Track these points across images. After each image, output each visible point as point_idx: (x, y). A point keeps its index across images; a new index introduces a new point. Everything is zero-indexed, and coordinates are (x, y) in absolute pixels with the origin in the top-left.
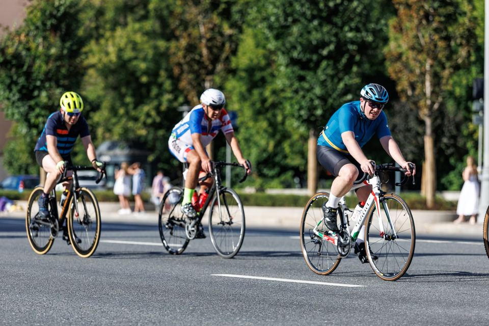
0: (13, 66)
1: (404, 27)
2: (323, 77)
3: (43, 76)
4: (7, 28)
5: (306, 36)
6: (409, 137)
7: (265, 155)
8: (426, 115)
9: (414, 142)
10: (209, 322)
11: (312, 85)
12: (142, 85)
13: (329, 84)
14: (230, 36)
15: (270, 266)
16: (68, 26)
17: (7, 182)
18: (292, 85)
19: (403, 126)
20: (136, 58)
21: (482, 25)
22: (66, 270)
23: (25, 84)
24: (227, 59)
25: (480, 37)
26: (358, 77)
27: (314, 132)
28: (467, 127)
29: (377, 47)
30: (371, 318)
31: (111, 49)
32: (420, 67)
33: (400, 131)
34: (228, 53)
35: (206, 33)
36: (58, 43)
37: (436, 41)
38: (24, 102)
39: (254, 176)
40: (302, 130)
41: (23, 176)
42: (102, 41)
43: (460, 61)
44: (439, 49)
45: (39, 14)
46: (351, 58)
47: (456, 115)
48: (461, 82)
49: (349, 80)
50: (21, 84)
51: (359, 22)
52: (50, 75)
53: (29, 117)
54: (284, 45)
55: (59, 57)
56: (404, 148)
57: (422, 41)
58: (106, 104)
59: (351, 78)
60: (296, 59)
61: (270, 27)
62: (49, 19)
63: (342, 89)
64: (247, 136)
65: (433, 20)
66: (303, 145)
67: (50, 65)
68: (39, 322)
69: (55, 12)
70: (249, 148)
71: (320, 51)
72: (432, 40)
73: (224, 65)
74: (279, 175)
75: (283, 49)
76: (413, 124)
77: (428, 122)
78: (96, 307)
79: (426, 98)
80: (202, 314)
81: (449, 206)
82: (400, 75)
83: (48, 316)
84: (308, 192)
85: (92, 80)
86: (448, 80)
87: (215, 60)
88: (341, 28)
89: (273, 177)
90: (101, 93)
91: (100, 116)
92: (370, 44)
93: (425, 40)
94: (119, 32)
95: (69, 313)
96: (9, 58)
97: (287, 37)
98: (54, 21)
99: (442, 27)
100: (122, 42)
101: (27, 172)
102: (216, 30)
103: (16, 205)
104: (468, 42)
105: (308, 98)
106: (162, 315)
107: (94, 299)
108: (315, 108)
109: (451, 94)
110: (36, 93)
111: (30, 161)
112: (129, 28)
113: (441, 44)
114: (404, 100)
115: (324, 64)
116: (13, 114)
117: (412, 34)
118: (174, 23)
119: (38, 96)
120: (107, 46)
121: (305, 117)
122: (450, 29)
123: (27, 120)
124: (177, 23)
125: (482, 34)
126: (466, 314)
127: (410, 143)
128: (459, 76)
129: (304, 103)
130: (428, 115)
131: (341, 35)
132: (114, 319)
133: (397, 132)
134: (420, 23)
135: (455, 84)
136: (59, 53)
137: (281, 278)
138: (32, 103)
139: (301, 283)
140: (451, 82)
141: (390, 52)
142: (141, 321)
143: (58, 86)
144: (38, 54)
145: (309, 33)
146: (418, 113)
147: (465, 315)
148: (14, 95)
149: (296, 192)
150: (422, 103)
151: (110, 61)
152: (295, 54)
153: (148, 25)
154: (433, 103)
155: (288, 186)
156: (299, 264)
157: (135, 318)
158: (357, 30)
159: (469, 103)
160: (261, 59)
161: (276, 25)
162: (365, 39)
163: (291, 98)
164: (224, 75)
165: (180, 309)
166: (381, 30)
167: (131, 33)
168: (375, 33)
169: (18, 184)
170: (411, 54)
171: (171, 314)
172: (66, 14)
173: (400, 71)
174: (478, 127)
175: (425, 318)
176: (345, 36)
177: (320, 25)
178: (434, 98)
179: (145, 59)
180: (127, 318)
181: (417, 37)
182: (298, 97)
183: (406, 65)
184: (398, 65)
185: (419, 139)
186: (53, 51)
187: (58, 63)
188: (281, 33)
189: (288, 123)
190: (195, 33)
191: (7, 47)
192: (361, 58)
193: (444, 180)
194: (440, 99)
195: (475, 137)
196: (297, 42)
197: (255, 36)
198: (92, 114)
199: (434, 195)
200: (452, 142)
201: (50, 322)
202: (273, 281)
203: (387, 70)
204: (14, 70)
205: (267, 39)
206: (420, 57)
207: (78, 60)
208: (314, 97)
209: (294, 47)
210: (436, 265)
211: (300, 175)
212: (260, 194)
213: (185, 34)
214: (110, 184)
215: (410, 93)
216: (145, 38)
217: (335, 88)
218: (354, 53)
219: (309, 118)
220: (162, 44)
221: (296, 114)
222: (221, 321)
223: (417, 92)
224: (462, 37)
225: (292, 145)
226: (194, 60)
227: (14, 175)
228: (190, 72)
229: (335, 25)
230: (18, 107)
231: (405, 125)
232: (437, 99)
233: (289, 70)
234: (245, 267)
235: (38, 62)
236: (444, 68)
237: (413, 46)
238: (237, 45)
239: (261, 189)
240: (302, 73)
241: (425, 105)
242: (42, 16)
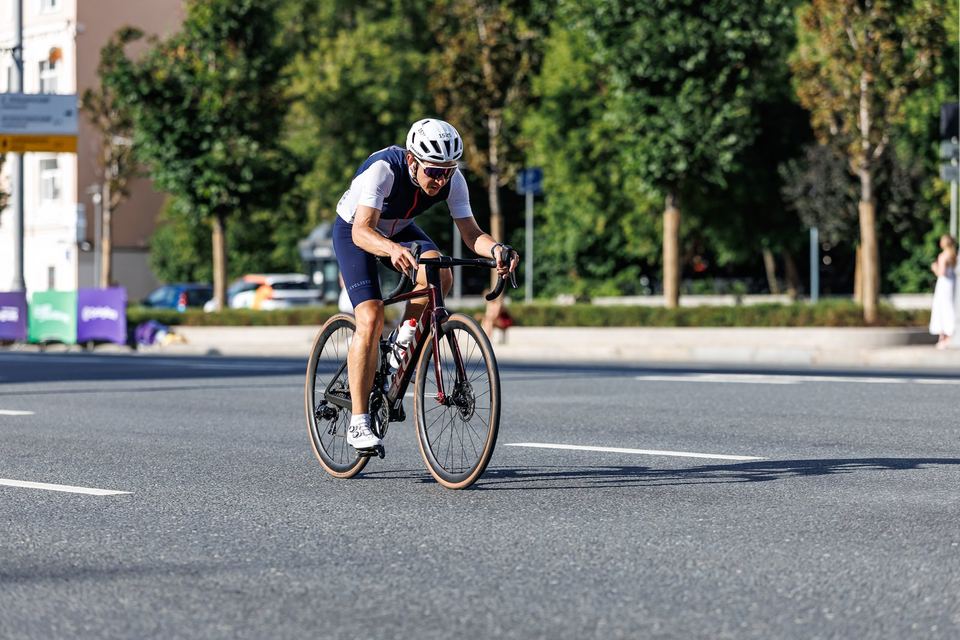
0: (165, 100)
1: (822, 21)
2: (687, 108)
3: (217, 116)
4: (154, 38)
5: (657, 38)
6: (834, 205)
7: (590, 240)
8: (860, 166)
9: (841, 212)
10: (504, 525)
11: (669, 120)
12: (382, 128)
13: (698, 119)
14: (530, 41)
15: (603, 428)
16: (258, 31)
17: (159, 295)
18: (634, 121)
19: (823, 185)
20: (371, 83)
21: (954, 12)
22: (261, 442)
23: (187, 130)
24: (525, 80)
25: (952, 33)
26: (745, 105)
27: (674, 201)
28: (931, 186)
29: (777, 54)
30: (777, 513)
31: (331, 69)
32: (851, 87)
33: (818, 194)
34: (525, 71)
35: (488, 38)
36: (242, 60)
37: (878, 42)
38: (186, 161)
39: (572, 275)
40: (653, 196)
41: (184, 285)
42: (315, 56)
43: (918, 75)
44: (881, 55)
45: (208, 12)
46: (735, 73)
47: (911, 166)
48: (920, 109)
49: (731, 110)
50: (179, 131)
51: (747, 13)
52: (228, 115)
53: (194, 186)
54: (620, 55)
55: (244, 84)
56: (825, 222)
57: (854, 43)
58: (322, 161)
59: (733, 108)
60: (642, 78)
61: (598, 26)
62: (225, 21)
63: (720, 126)
64: (559, 208)
65: (872, 7)
66: (654, 222)
67: (229, 98)
68: (217, 531)
69: (235, 9)
70: (563, 228)
71: (681, 64)
72: (871, 40)
73: (521, 90)
74: (614, 273)
75: (619, 61)
76: (839, 182)
77: (865, 178)
78: (314, 503)
79: (862, 139)
80: (492, 511)
81: (901, 320)
82: (816, 100)
83: (232, 521)
84: (665, 300)
85: (299, 122)
86: (897, 106)
87: (504, 84)
88: (717, 24)
89: (604, 277)
90: (315, 142)
91: (313, 181)
92: (766, 48)
93: (858, 39)
94: (343, 39)
95: (268, 514)
96: (159, 87)
97: (625, 40)
98: (233, 24)
99: (886, 16)
100: (349, 56)
101: (191, 280)
102: (506, 31)
103: (173, 333)
104: (931, 41)
105: (661, 144)
106: (425, 515)
107: (308, 490)
108: (675, 160)
109: (903, 129)
110: (205, 145)
111: (196, 260)
112: (360, 32)
113: (886, 46)
114: (823, 142)
115: (689, 84)
116: (166, 181)
117: (835, 30)
118: (435, 22)
119: (209, 150)
120: (322, 63)
121: (658, 175)
122: (901, 21)
123: (191, 191)
124: (441, 21)
125: (954, 28)
126: (938, 501)
127: (835, 215)
128: (916, 99)
129: (655, 152)
130: (865, 166)
131: (716, 36)
132: (343, 523)
133: (814, 195)
134: (850, 11)
135: (909, 113)
136: (243, 76)
137: (623, 447)
138: (199, 161)
139: (657, 456)
140: (903, 109)
141: (799, 61)
142: (389, 525)
143: (243, 132)
144: (208, 79)
145: (663, 32)
146: (847, 163)
147: (935, 505)
148: (168, 149)
149: (643, 301)
150: (854, 147)
151: (329, 89)
152: (640, 70)
153: (391, 27)
154: (873, 146)
155: (629, 291)
156: (652, 423)
157: (379, 520)
158: (744, 26)
159: (934, 145)
160: (582, 78)
161: (607, 21)
162: (757, 41)
163: (634, 144)
164: (520, 108)
165: (453, 503)
166: (783, 25)
167: (362, 42)
168: (773, 30)
169: (176, 298)
170: (835, 65)
171: (439, 512)
172: (254, 11)
173: (817, 94)
174: (949, 184)
175: (868, 510)
176: (724, 37)
177: (682, 19)
178: (875, 139)
179: (386, 84)
180: (364, 521)
181: (845, 36)
182: (646, 141)
183: (827, 84)
184: (814, 84)
185: (850, 207)
186: (233, 74)
187: (242, 94)
188: (615, 34)
189: (628, 185)
190: (471, 37)
191: (156, 69)
192: (751, 74)
193: (892, 276)
194: (885, 140)
195: (944, 201)
196: (643, 48)
197: (573, 40)
198: (299, 178)
199: (876, 302)
200: (906, 210)
201: (235, 531)
202: (609, 453)
203: (795, 93)
204: (167, 107)
205: (592, 45)
206: (850, 70)
207: (274, 89)
208: (672, 141)
209: (638, 58)
210: (883, 420)
211: (651, 272)
212: (583, 306)
213: (454, 41)
214: (331, 296)
215: (834, 130)
216: (387, 50)
217: (706, 124)
218: (739, 65)
219: (664, 176)
220: (415, 58)
221: (643, 170)
222: (523, 522)
223: (847, 128)
224: (920, 34)
225: (635, 222)
226: (468, 83)
227: (170, 283)
228: (461, 104)
229: (707, 18)
230: (174, 170)
231: (826, 185)
232: (880, 139)
233: (629, 97)
234: (561, 430)
235: (208, 93)
236: (891, 86)
237: (839, 50)
238: (541, 56)
239: (585, 298)
240: (653, 101)
241: (861, 152)
242: (212, 16)
